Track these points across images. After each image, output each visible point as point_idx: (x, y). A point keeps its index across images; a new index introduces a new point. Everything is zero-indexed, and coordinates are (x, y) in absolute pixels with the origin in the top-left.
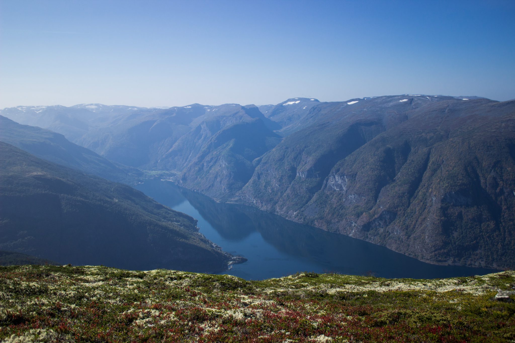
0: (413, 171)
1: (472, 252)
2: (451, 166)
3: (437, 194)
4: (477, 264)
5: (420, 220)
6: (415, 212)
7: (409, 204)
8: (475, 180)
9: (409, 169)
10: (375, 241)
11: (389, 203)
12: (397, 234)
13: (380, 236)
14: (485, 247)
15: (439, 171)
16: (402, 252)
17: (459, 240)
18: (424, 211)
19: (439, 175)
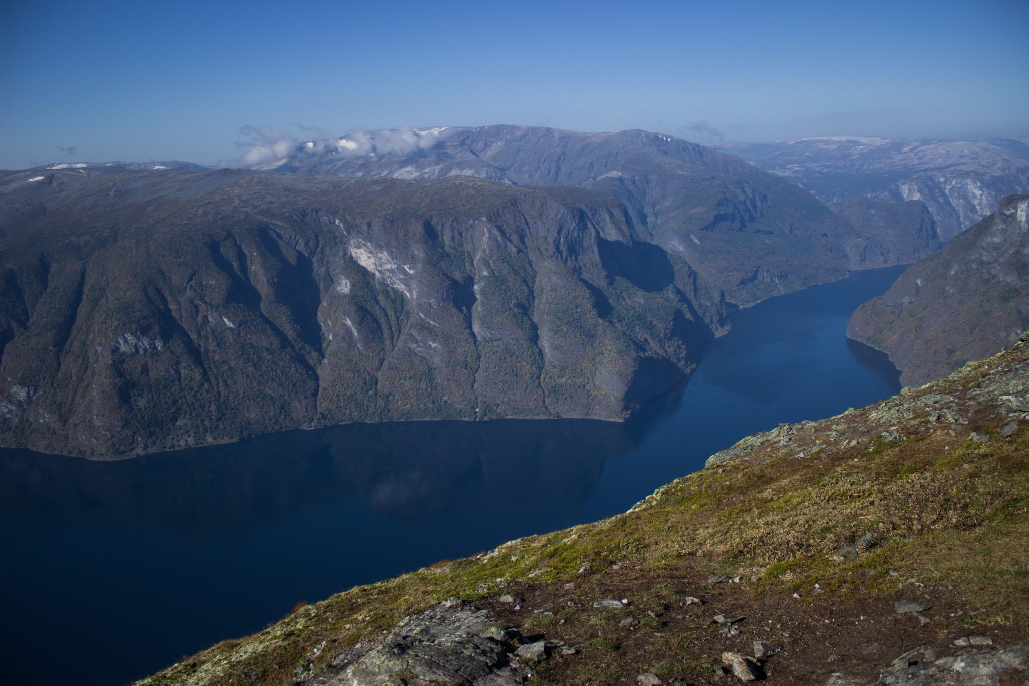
0: (58, 306)
1: (171, 427)
2: (121, 290)
3: (103, 342)
4: (182, 443)
5: (80, 390)
6: (71, 378)
7: (59, 365)
8: (162, 307)
9: (50, 304)
10: (6, 442)
11: (21, 369)
12: (44, 421)
13: (14, 432)
14: (191, 414)
15: (103, 301)
16: (56, 452)
17: (149, 411)
18: (85, 372)
19: (104, 308)
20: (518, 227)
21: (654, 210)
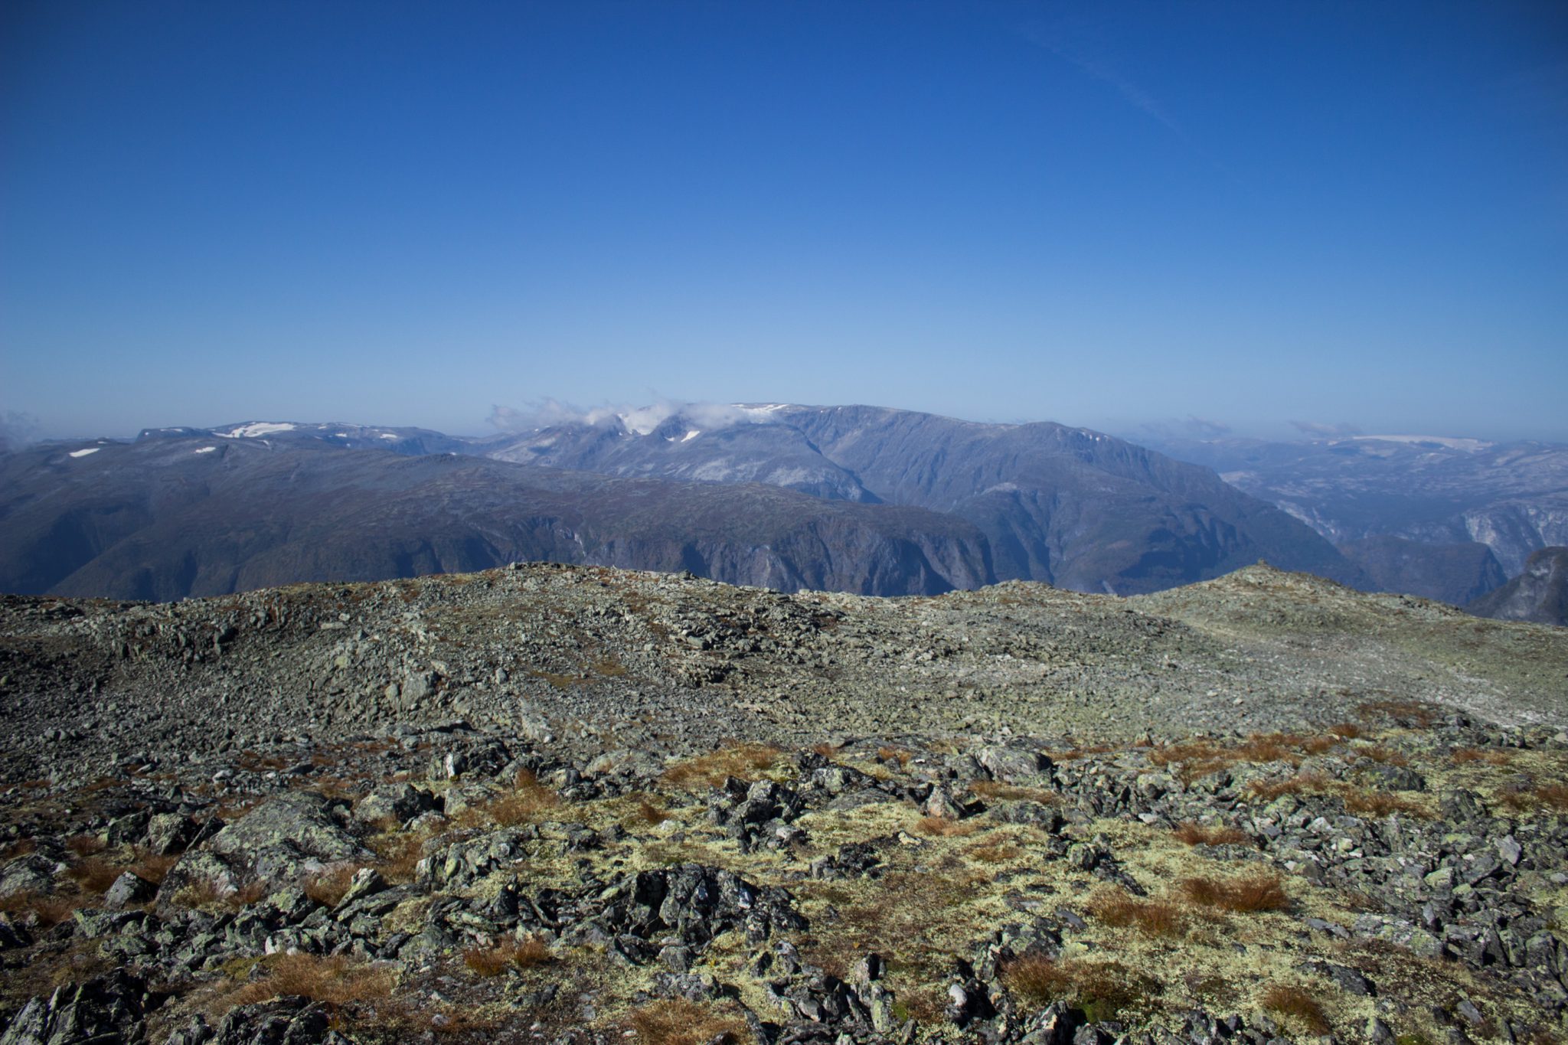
20: (814, 561)
21: (1059, 541)
